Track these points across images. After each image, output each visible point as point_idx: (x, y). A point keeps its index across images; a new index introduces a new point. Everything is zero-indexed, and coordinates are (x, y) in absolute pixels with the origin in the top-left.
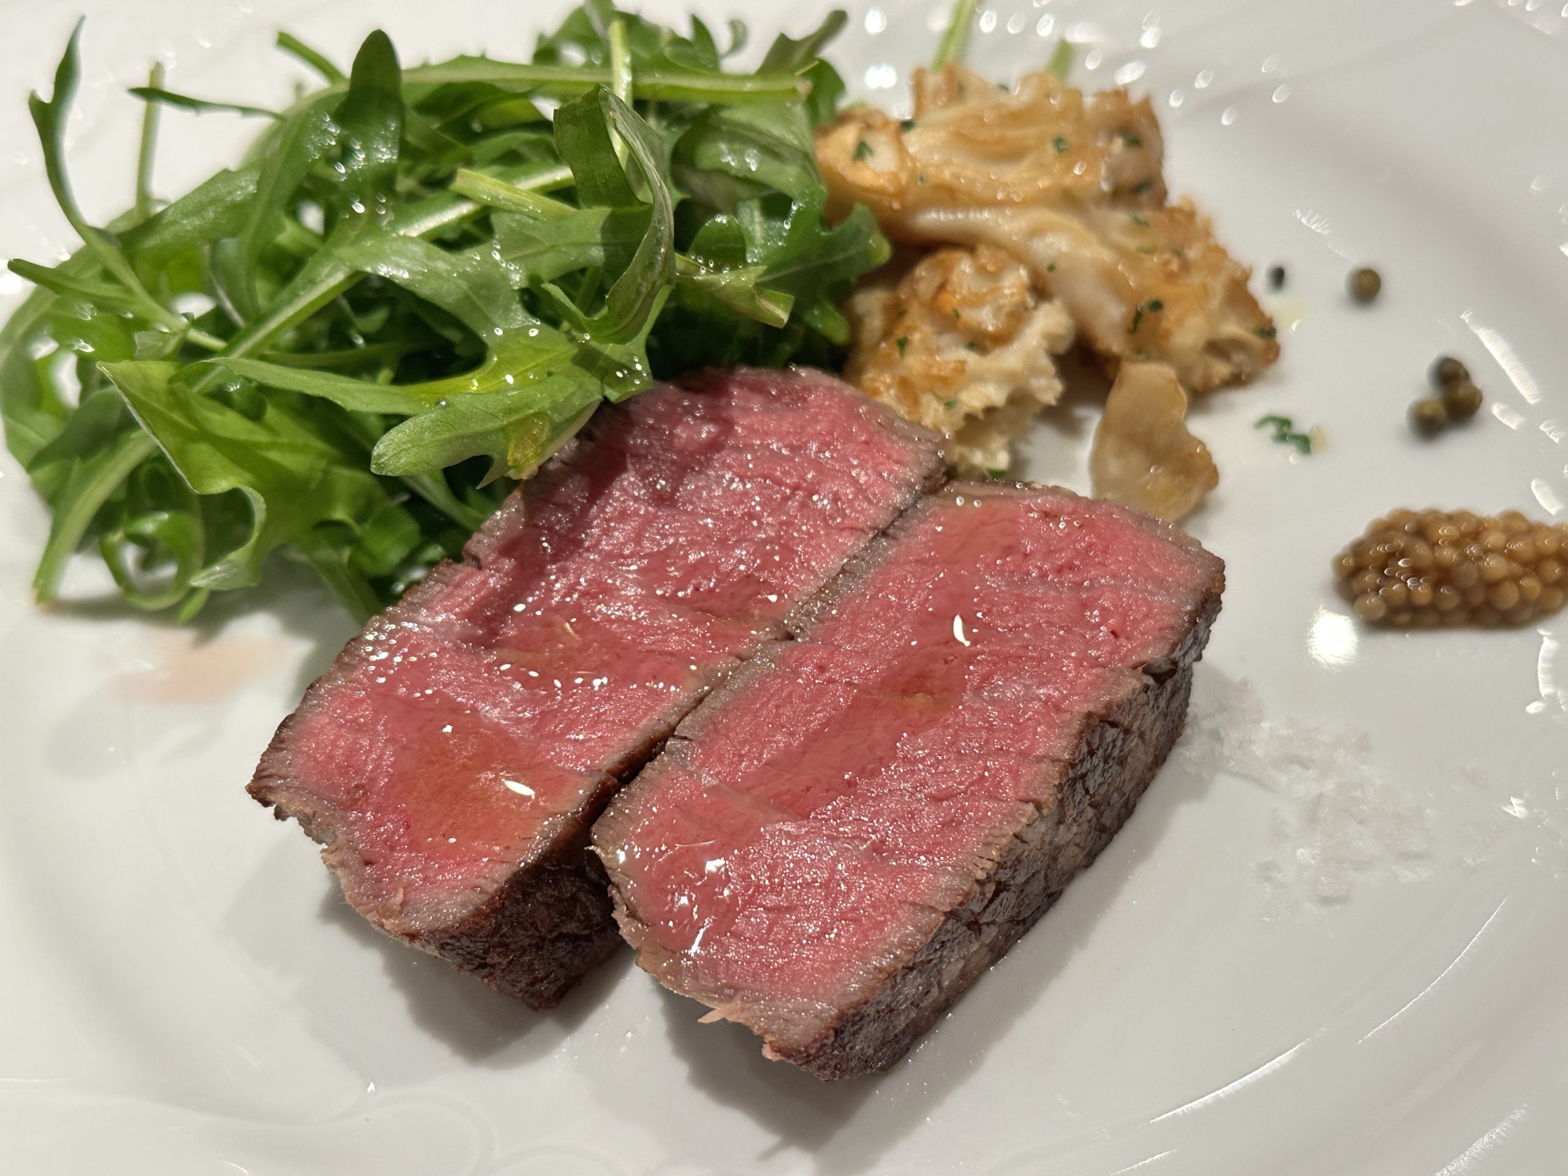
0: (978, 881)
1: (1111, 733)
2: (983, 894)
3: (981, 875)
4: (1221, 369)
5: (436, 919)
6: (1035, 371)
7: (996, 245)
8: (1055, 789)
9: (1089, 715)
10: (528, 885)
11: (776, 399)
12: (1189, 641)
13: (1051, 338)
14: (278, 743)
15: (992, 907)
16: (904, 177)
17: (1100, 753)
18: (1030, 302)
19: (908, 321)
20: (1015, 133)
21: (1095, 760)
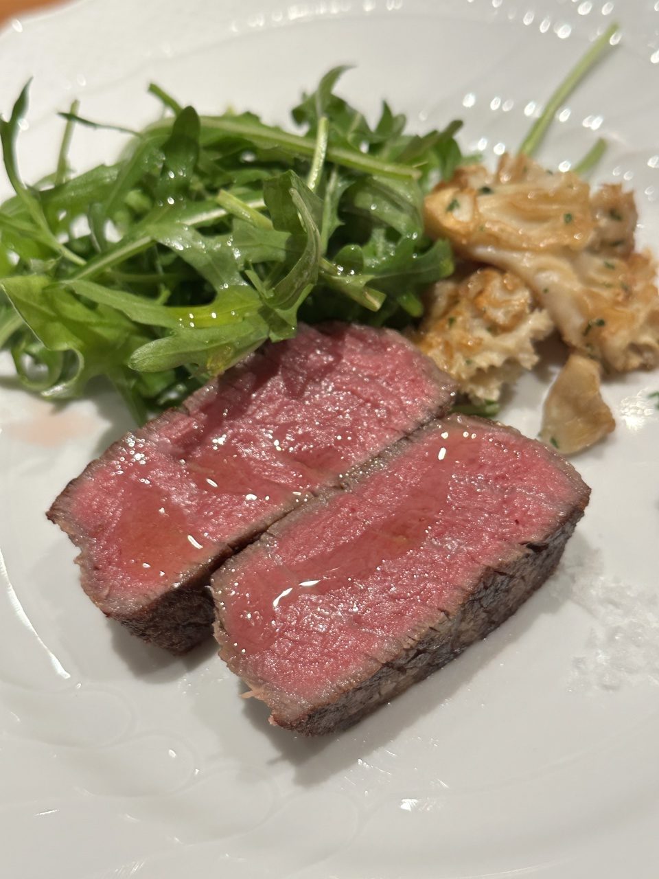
0: (404, 649)
1: (500, 578)
2: (407, 655)
3: (406, 646)
4: (635, 361)
5: (121, 608)
6: (522, 349)
7: (516, 273)
8: (460, 606)
9: (488, 568)
10: (173, 599)
11: (370, 345)
12: (558, 533)
13: (536, 332)
14: (66, 492)
15: (414, 661)
16: (472, 226)
17: (492, 588)
18: (527, 311)
19: (459, 308)
20: (543, 207)
21: (488, 591)
